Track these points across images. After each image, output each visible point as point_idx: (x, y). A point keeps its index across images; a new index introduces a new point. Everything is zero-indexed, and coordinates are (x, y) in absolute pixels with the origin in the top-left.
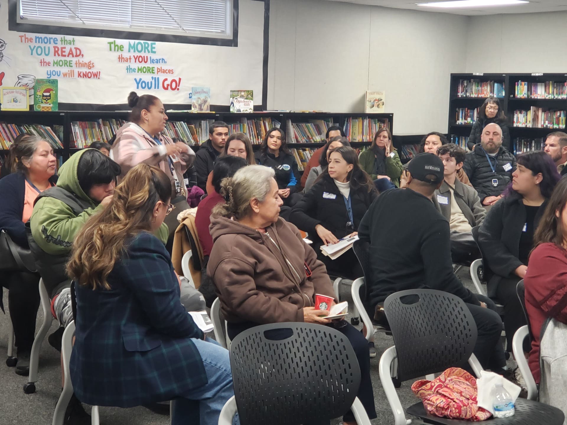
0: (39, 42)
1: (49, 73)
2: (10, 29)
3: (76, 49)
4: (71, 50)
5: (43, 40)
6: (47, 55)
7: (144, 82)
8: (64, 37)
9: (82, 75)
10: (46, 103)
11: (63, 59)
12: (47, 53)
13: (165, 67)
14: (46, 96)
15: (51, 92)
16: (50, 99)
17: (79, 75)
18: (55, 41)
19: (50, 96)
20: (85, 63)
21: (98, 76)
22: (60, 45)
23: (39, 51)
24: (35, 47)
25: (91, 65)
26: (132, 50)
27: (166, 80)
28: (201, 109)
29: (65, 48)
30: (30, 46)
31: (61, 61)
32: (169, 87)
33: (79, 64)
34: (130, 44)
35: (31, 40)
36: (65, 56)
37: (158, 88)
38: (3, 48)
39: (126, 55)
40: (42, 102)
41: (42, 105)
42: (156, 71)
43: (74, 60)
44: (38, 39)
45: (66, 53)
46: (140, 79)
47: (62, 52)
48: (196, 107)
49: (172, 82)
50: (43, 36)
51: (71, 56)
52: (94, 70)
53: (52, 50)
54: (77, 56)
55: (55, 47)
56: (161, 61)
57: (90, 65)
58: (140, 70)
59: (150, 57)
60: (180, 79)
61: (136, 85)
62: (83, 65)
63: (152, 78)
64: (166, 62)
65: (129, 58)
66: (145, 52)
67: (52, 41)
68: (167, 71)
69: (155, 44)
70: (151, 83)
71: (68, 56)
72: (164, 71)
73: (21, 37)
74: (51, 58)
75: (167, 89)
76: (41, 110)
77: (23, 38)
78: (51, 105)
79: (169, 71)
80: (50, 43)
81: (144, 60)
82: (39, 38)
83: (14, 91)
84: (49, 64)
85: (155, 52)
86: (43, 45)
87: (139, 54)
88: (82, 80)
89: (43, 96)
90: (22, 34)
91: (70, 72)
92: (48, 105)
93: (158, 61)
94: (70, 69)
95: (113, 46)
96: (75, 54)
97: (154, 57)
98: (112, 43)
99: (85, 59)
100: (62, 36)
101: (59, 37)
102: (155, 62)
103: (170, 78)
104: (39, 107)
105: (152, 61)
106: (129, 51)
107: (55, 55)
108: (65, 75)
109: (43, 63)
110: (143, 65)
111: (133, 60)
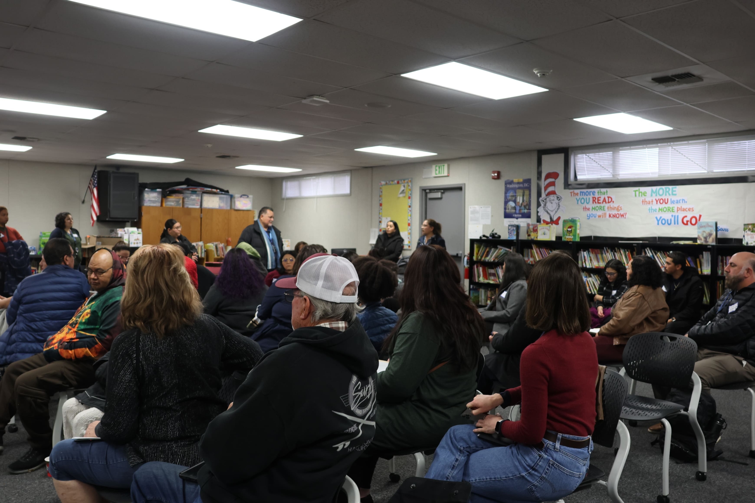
0: (582, 195)
1: (588, 216)
2: (565, 188)
3: (608, 197)
4: (605, 199)
5: (585, 194)
6: (587, 203)
7: (664, 219)
8: (600, 190)
9: (612, 216)
10: (569, 235)
11: (599, 205)
12: (588, 202)
13: (684, 206)
14: (569, 231)
15: (572, 228)
16: (571, 233)
17: (610, 216)
18: (594, 193)
19: (571, 231)
20: (615, 207)
21: (624, 216)
22: (597, 196)
23: (583, 201)
24: (580, 198)
25: (620, 209)
26: (654, 195)
27: (686, 216)
28: (706, 241)
29: (600, 197)
30: (577, 199)
31: (598, 207)
32: (689, 223)
33: (610, 208)
34: (652, 190)
35: (577, 194)
36: (600, 203)
37: (678, 224)
38: (560, 201)
39: (648, 199)
40: (567, 235)
41: (567, 237)
42: (675, 209)
43: (607, 205)
44: (581, 194)
45: (601, 201)
46: (661, 217)
47: (598, 200)
48: (701, 239)
49: (691, 219)
50: (585, 190)
51: (604, 203)
52: (622, 212)
53: (591, 200)
54: (609, 202)
55: (593, 198)
56: (681, 201)
57: (618, 209)
58: (661, 210)
59: (671, 199)
60: (700, 216)
61: (657, 222)
62: (613, 209)
63: (672, 216)
64: (686, 202)
65: (651, 201)
66: (666, 195)
67: (591, 193)
68: (687, 210)
69: (676, 188)
70: (671, 220)
71: (603, 203)
72: (684, 210)
73: (571, 193)
74: (591, 205)
75: (687, 224)
76: (566, 240)
77: (573, 194)
78: (572, 237)
79: (689, 210)
80: (590, 195)
81: (665, 202)
82: (582, 192)
83: (545, 227)
84: (589, 209)
85: (675, 195)
86: (585, 197)
87: (660, 198)
88: (612, 219)
89: (568, 231)
90: (572, 191)
91: (603, 214)
92: (570, 237)
93: (678, 202)
94: (603, 212)
95: (637, 193)
96: (607, 201)
97: (674, 198)
98: (637, 191)
99: (615, 205)
100: (599, 189)
101: (596, 190)
102: (675, 202)
103: (689, 215)
104: (565, 238)
105: (673, 202)
106: (652, 196)
107: (593, 203)
108: (599, 216)
109: (585, 209)
110: (664, 205)
111: (655, 202)
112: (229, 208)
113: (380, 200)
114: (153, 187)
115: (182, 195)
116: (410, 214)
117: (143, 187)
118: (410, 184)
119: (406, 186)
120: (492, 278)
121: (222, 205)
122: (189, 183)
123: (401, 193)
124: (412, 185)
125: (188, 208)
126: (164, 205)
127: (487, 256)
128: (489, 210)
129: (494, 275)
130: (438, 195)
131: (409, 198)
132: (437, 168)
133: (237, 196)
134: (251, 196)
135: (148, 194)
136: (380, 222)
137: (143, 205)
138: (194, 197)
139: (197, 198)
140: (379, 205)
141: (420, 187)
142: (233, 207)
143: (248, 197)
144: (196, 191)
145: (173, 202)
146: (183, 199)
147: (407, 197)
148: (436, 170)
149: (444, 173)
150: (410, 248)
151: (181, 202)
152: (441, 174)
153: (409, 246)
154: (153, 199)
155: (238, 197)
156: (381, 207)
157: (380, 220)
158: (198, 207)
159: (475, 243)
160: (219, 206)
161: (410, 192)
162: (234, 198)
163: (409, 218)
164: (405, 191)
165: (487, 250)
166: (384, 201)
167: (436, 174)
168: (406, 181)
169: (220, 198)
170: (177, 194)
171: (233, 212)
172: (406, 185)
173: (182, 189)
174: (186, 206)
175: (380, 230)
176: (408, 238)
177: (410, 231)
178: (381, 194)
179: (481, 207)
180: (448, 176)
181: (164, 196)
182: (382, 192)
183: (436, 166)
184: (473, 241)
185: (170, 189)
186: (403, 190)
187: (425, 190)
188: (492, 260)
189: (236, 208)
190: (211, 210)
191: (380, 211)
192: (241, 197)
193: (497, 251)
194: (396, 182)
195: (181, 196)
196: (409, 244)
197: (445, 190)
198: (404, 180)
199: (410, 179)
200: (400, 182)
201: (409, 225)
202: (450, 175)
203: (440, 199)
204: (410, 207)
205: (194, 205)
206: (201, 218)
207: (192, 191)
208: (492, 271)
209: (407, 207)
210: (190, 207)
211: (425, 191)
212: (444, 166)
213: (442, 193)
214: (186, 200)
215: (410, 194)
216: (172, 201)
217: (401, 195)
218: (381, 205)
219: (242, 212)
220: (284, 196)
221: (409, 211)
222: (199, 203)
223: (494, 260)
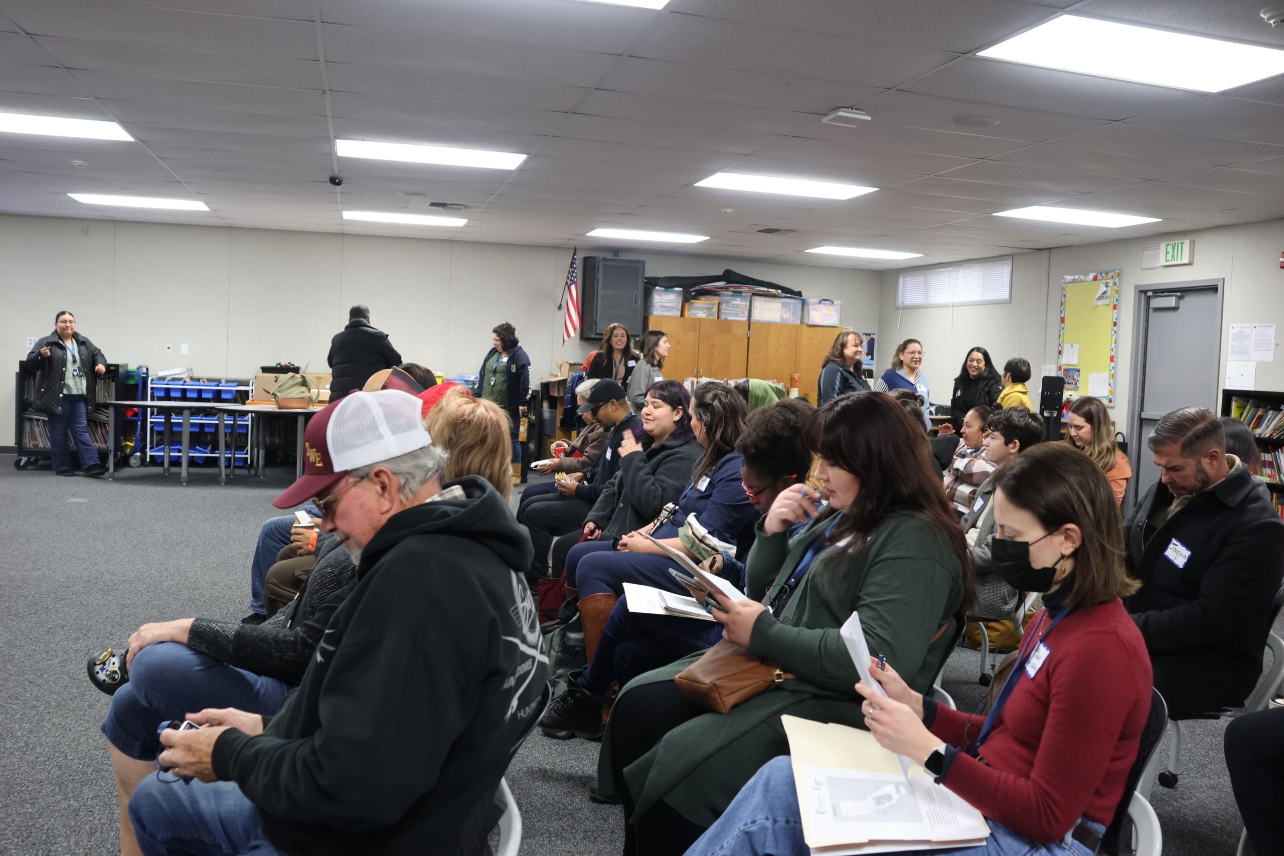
112: (799, 322)
113: (1061, 312)
114: (669, 283)
115: (717, 297)
116: (1114, 338)
117: (651, 284)
118: (1117, 280)
119: (1110, 285)
120: (1268, 471)
121: (787, 316)
122: (730, 277)
123: (1099, 298)
124: (1120, 281)
125: (726, 320)
126: (686, 314)
127: (1258, 425)
128: (1272, 331)
129: (1270, 465)
130: (1171, 301)
131: (1115, 307)
132: (1170, 248)
133: (812, 301)
134: (837, 302)
135: (660, 295)
136: (1060, 353)
137: (651, 314)
138: (737, 301)
139: (744, 303)
140: (1059, 320)
141: (1136, 286)
142: (806, 321)
143: (833, 302)
144: (741, 292)
145: (702, 309)
146: (719, 304)
147: (1112, 306)
148: (1167, 253)
149: (1181, 260)
150: (1111, 405)
151: (715, 309)
152: (1177, 260)
153: (1110, 401)
154: (669, 305)
155: (816, 304)
156: (1062, 325)
157: (1060, 349)
158: (745, 319)
159: (1234, 398)
160: (782, 319)
161: (1116, 296)
162: (808, 304)
163: (1113, 345)
164: (1108, 294)
165: (1260, 413)
166: (1068, 315)
167: (1167, 261)
168: (1110, 276)
169: (784, 305)
170: (708, 297)
171: (805, 329)
172: (1111, 282)
173: (717, 287)
174: (723, 317)
175: (1060, 368)
176: (1110, 385)
177: (1113, 372)
178: (1063, 300)
179: (1255, 327)
180: (1190, 264)
181: (687, 299)
182: (1065, 296)
183: (1168, 245)
184: (1229, 395)
185: (697, 288)
186: (1105, 293)
187: (1145, 292)
188: (1267, 435)
189: (810, 323)
190: (766, 325)
191: (1060, 331)
192: (820, 302)
193: (1280, 416)
194: (1091, 276)
195: (715, 300)
196: (1110, 397)
197: (1183, 292)
198: (1107, 274)
199: (1117, 272)
200: (1099, 277)
201: (1112, 359)
202: (1195, 263)
203: (1175, 309)
204: (1115, 324)
205: (737, 315)
206: (749, 338)
207: (734, 292)
208: (1268, 457)
209: (1111, 324)
210: (730, 318)
211: (1147, 295)
212: (1182, 244)
213: (1180, 298)
214: (723, 307)
215: (1117, 300)
216: (700, 309)
217: (1100, 302)
218: (1063, 320)
219: (821, 329)
220: (899, 303)
221: (1113, 332)
222: (747, 313)
223: (1271, 435)
